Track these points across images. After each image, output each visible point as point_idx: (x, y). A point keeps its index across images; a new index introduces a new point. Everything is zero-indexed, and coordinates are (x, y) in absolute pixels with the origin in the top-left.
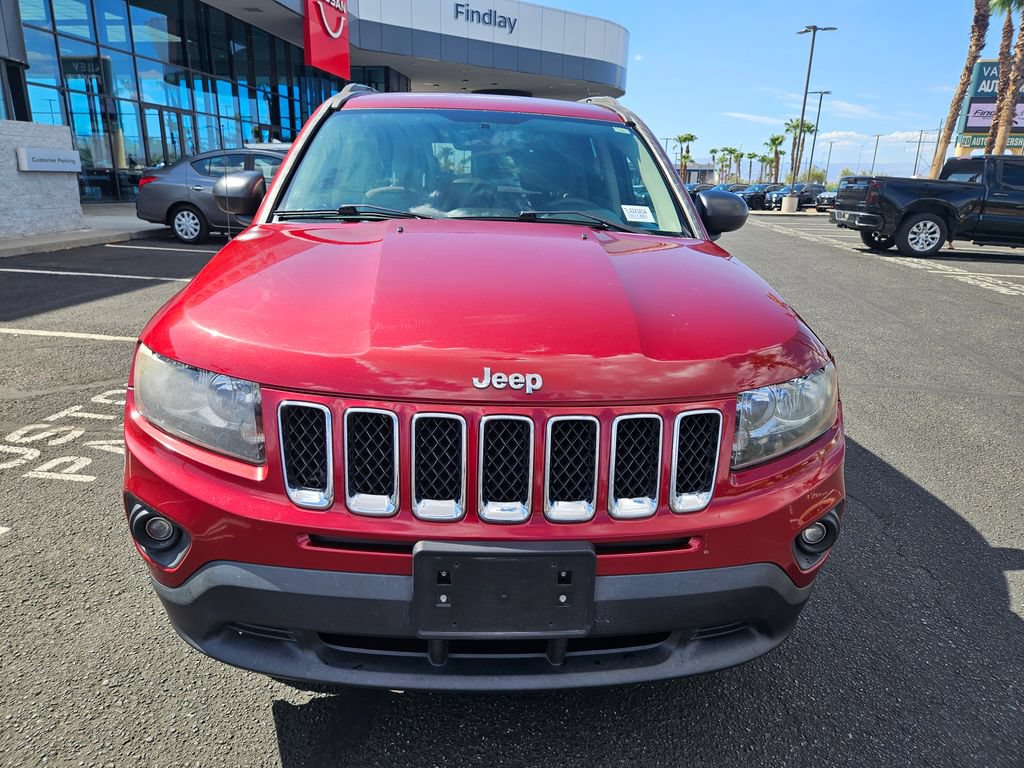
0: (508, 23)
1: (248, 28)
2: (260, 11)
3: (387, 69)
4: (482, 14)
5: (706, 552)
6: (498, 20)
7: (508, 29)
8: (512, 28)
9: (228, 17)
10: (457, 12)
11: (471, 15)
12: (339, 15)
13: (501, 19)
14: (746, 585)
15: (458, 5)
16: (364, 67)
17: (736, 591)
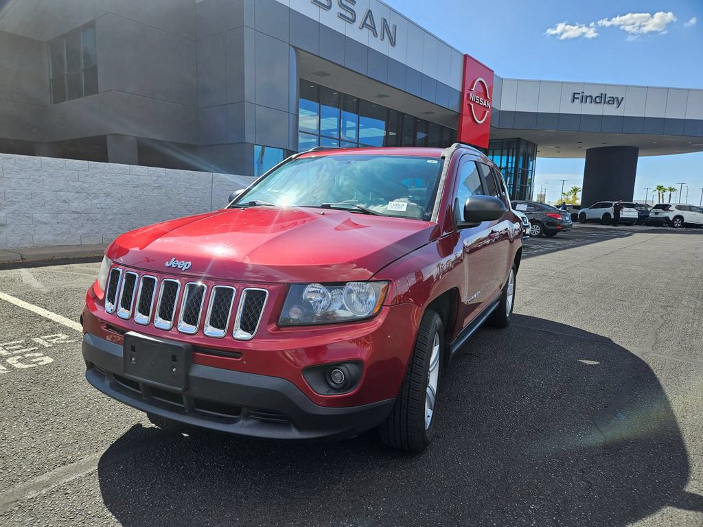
0: (618, 102)
1: (427, 123)
2: (433, 113)
3: (519, 139)
4: (594, 97)
5: (245, 362)
6: (607, 100)
7: (615, 105)
8: (620, 104)
9: (416, 118)
10: (574, 98)
11: (584, 99)
12: (485, 109)
13: (609, 99)
14: (265, 387)
15: (575, 93)
16: (503, 139)
17: (259, 388)
